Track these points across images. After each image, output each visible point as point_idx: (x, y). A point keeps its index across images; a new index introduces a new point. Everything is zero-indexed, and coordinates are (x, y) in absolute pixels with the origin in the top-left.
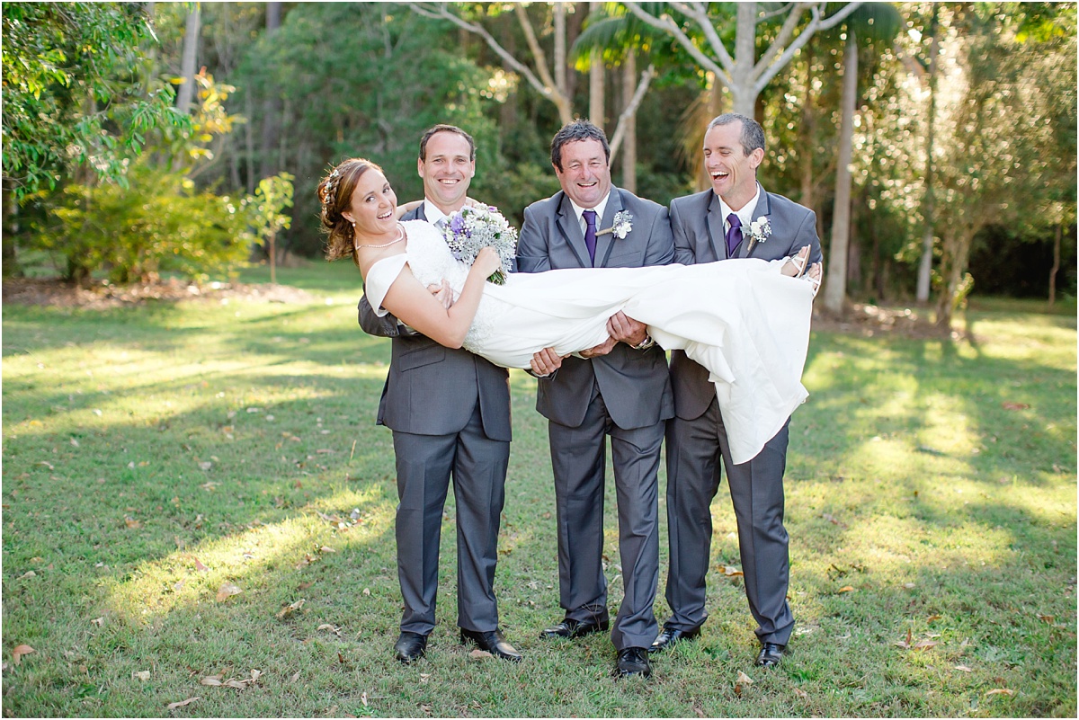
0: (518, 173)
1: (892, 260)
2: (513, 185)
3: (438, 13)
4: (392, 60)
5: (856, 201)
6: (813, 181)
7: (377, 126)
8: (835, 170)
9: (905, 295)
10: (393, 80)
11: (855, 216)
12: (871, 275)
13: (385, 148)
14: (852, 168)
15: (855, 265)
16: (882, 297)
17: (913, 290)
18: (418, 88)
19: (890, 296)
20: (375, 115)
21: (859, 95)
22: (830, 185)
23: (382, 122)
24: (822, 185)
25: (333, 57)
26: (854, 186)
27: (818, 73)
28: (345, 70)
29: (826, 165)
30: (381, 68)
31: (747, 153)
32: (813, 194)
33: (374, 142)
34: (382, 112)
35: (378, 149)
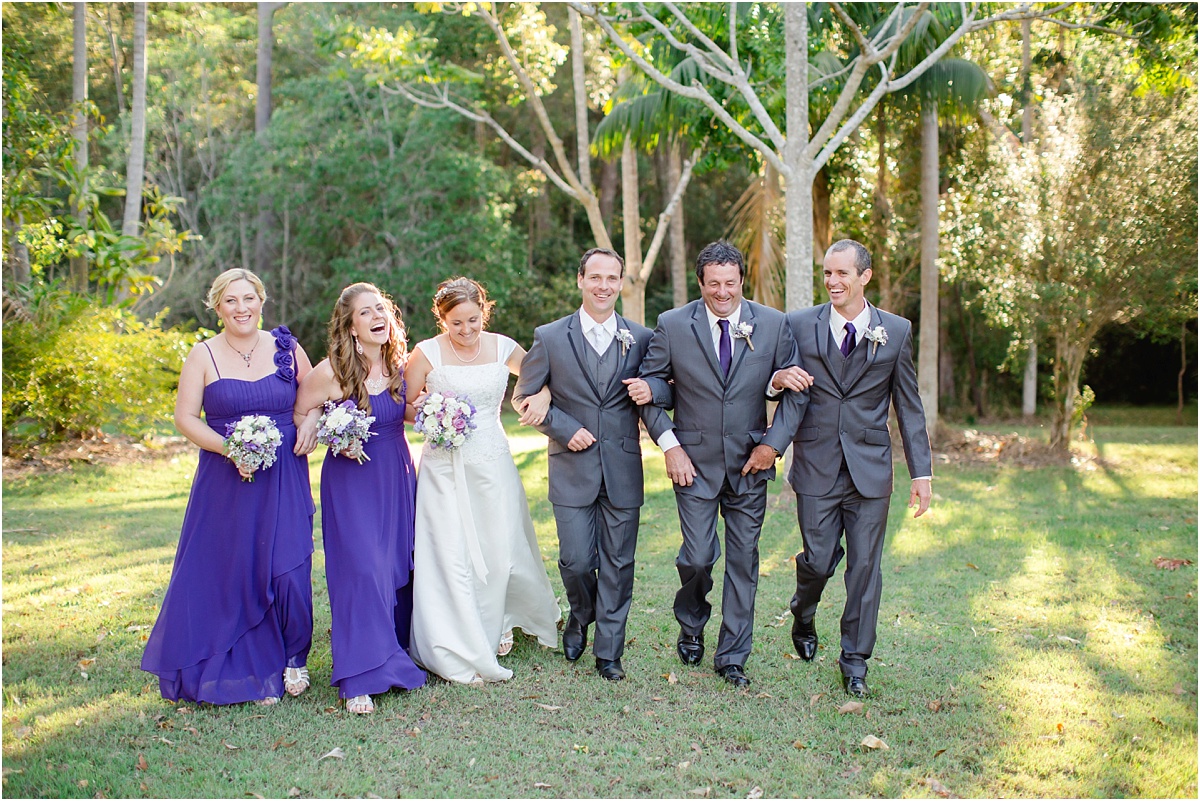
0: (549, 285)
1: (992, 370)
2: (545, 302)
3: (441, 103)
4: (397, 162)
5: (946, 302)
6: (892, 281)
7: (383, 240)
8: (918, 267)
9: (1008, 410)
10: (398, 184)
11: (945, 320)
12: (966, 388)
13: (394, 263)
14: (940, 263)
15: (948, 378)
16: (980, 413)
17: (1018, 402)
18: (427, 193)
19: (992, 411)
20: (379, 227)
21: (942, 177)
22: (913, 284)
23: (388, 235)
24: (904, 284)
25: (328, 162)
26: (941, 284)
27: (891, 152)
28: (342, 175)
29: (908, 261)
30: (383, 172)
31: (860, 273)
32: (894, 296)
33: (380, 257)
34: (388, 224)
35: (383, 266)
